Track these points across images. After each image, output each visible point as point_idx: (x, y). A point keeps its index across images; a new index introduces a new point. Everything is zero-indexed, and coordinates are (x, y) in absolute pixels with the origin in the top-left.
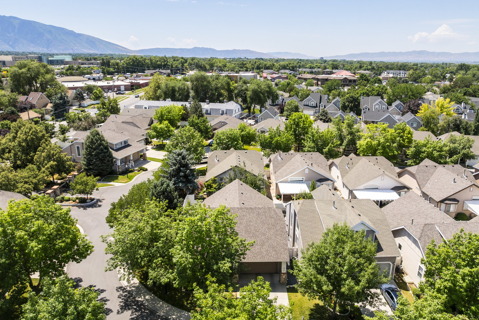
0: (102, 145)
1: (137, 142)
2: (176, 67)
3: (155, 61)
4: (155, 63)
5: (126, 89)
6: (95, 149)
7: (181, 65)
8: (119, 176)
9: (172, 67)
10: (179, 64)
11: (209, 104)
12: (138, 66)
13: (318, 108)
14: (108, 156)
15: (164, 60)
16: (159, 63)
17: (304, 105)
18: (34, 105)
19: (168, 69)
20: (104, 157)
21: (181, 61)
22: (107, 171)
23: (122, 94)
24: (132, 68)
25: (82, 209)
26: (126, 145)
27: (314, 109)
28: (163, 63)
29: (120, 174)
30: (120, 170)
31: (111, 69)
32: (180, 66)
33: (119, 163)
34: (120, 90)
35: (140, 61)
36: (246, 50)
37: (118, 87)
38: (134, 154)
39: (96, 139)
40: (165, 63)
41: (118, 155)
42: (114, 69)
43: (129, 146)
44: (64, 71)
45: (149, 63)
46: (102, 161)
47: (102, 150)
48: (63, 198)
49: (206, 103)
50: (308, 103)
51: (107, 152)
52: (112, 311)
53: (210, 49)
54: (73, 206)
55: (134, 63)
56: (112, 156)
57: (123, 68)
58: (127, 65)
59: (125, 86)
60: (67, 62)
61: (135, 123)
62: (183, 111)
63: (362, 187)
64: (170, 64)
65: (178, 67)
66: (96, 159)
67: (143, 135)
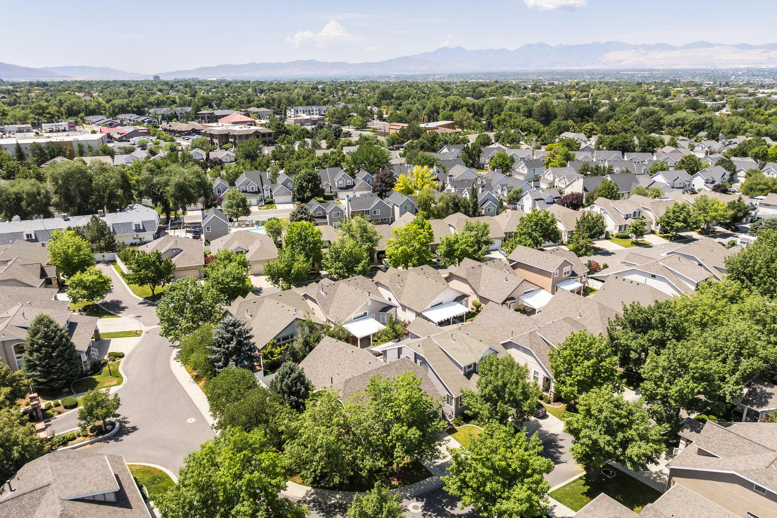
8: (93, 377)
25: (112, 442)
26: (70, 325)
33: (84, 357)
43: (74, 324)
50: (246, 188)
61: (17, 279)
63: (427, 306)
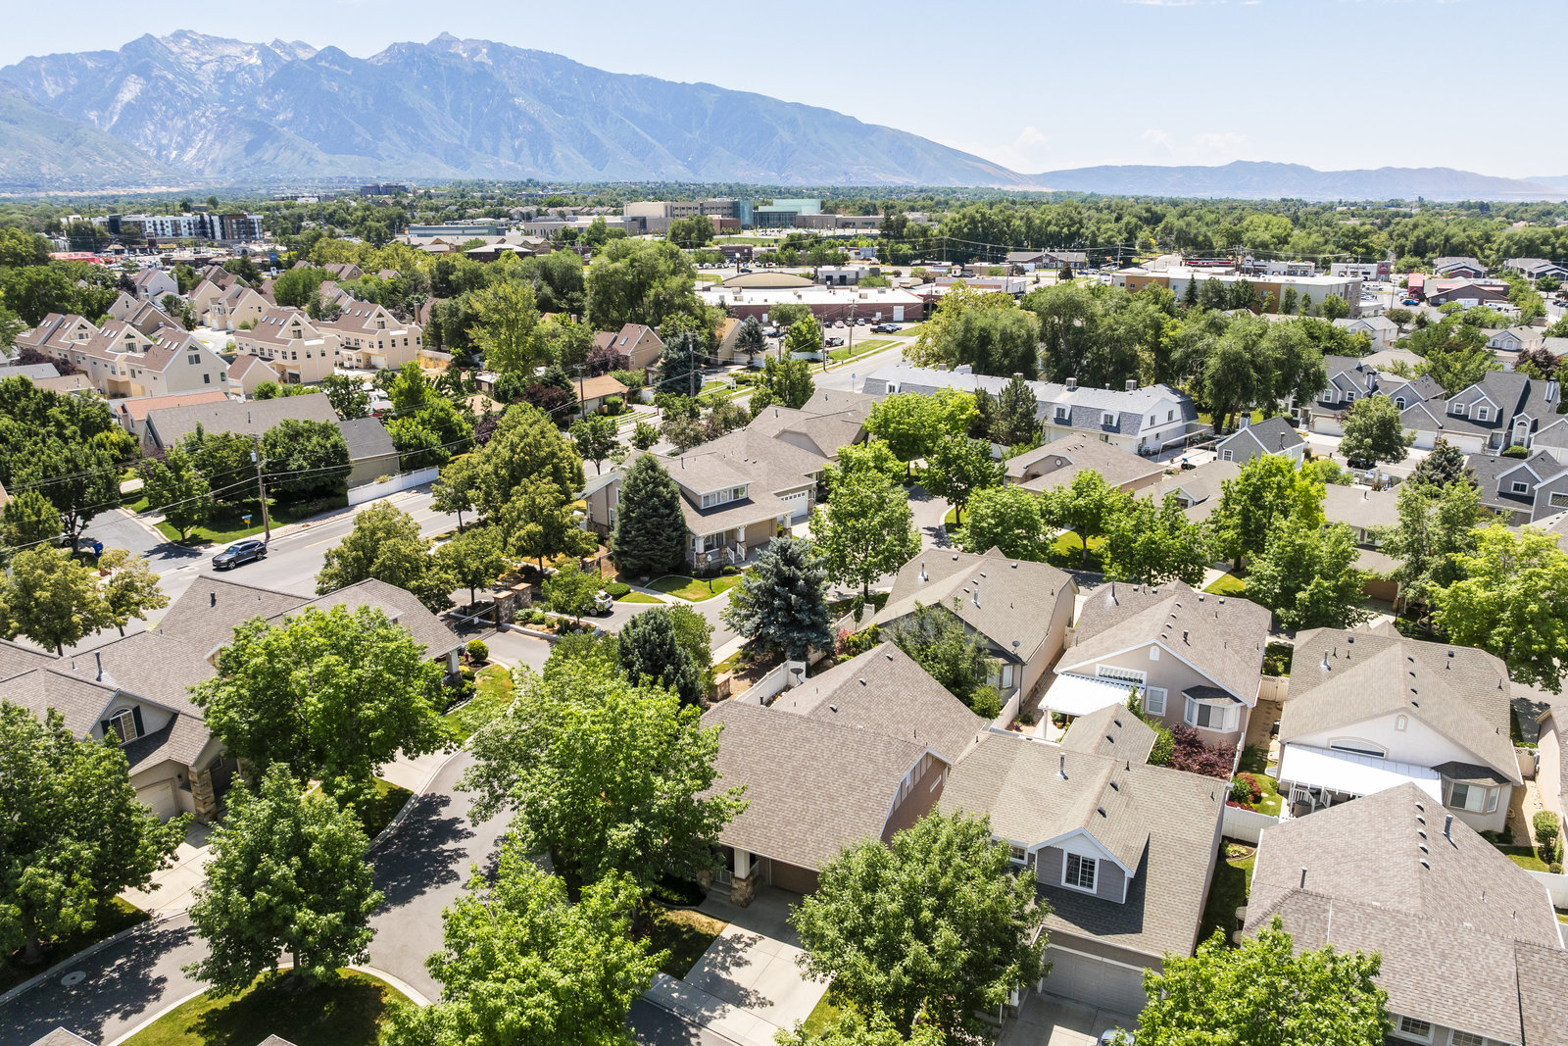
0: (659, 495)
1: (778, 495)
2: (1109, 241)
3: (1043, 221)
4: (1040, 228)
5: (908, 319)
6: (639, 504)
7: (1125, 235)
8: (694, 581)
9: (1094, 243)
10: (1119, 233)
11: (1074, 389)
12: (985, 238)
13: (1502, 432)
14: (670, 525)
15: (1071, 219)
16: (1052, 228)
17: (1450, 415)
18: (627, 357)
19: (1081, 248)
20: (659, 526)
21: (1128, 223)
22: (664, 564)
23: (888, 332)
24: (967, 245)
26: (739, 500)
27: (1487, 434)
28: (1065, 230)
29: (697, 577)
30: (702, 566)
31: (905, 248)
32: (1119, 241)
33: (700, 547)
34: (890, 320)
35: (992, 224)
36: (1436, 171)
37: (887, 310)
38: (748, 528)
39: (643, 481)
40: (1073, 229)
41: (700, 527)
42: (914, 248)
43: (747, 502)
44: (777, 248)
45: (1023, 229)
46: (652, 536)
47: (655, 509)
48: (529, 615)
49: (1065, 387)
50: (1467, 409)
51: (668, 515)
52: (458, 879)
53: (1293, 167)
54: (542, 638)
55: (976, 227)
56: (683, 524)
57: (940, 243)
58: (953, 235)
59: (906, 306)
60: (804, 218)
61: (812, 436)
62: (974, 411)
63: (1323, 738)
64: (1087, 233)
65: (1113, 243)
66: (638, 530)
67: (809, 476)
